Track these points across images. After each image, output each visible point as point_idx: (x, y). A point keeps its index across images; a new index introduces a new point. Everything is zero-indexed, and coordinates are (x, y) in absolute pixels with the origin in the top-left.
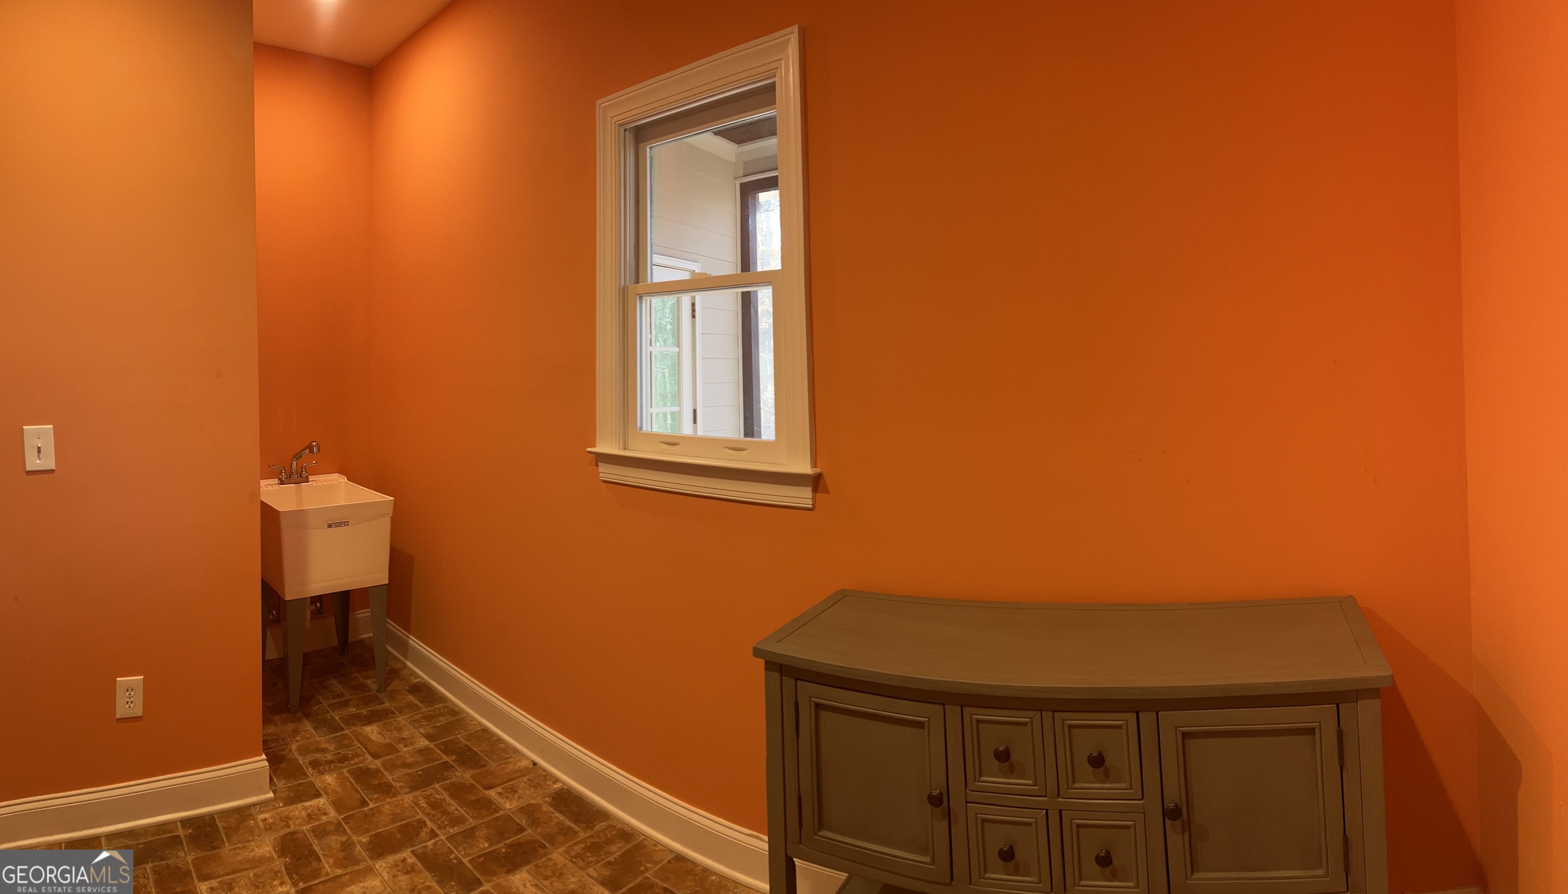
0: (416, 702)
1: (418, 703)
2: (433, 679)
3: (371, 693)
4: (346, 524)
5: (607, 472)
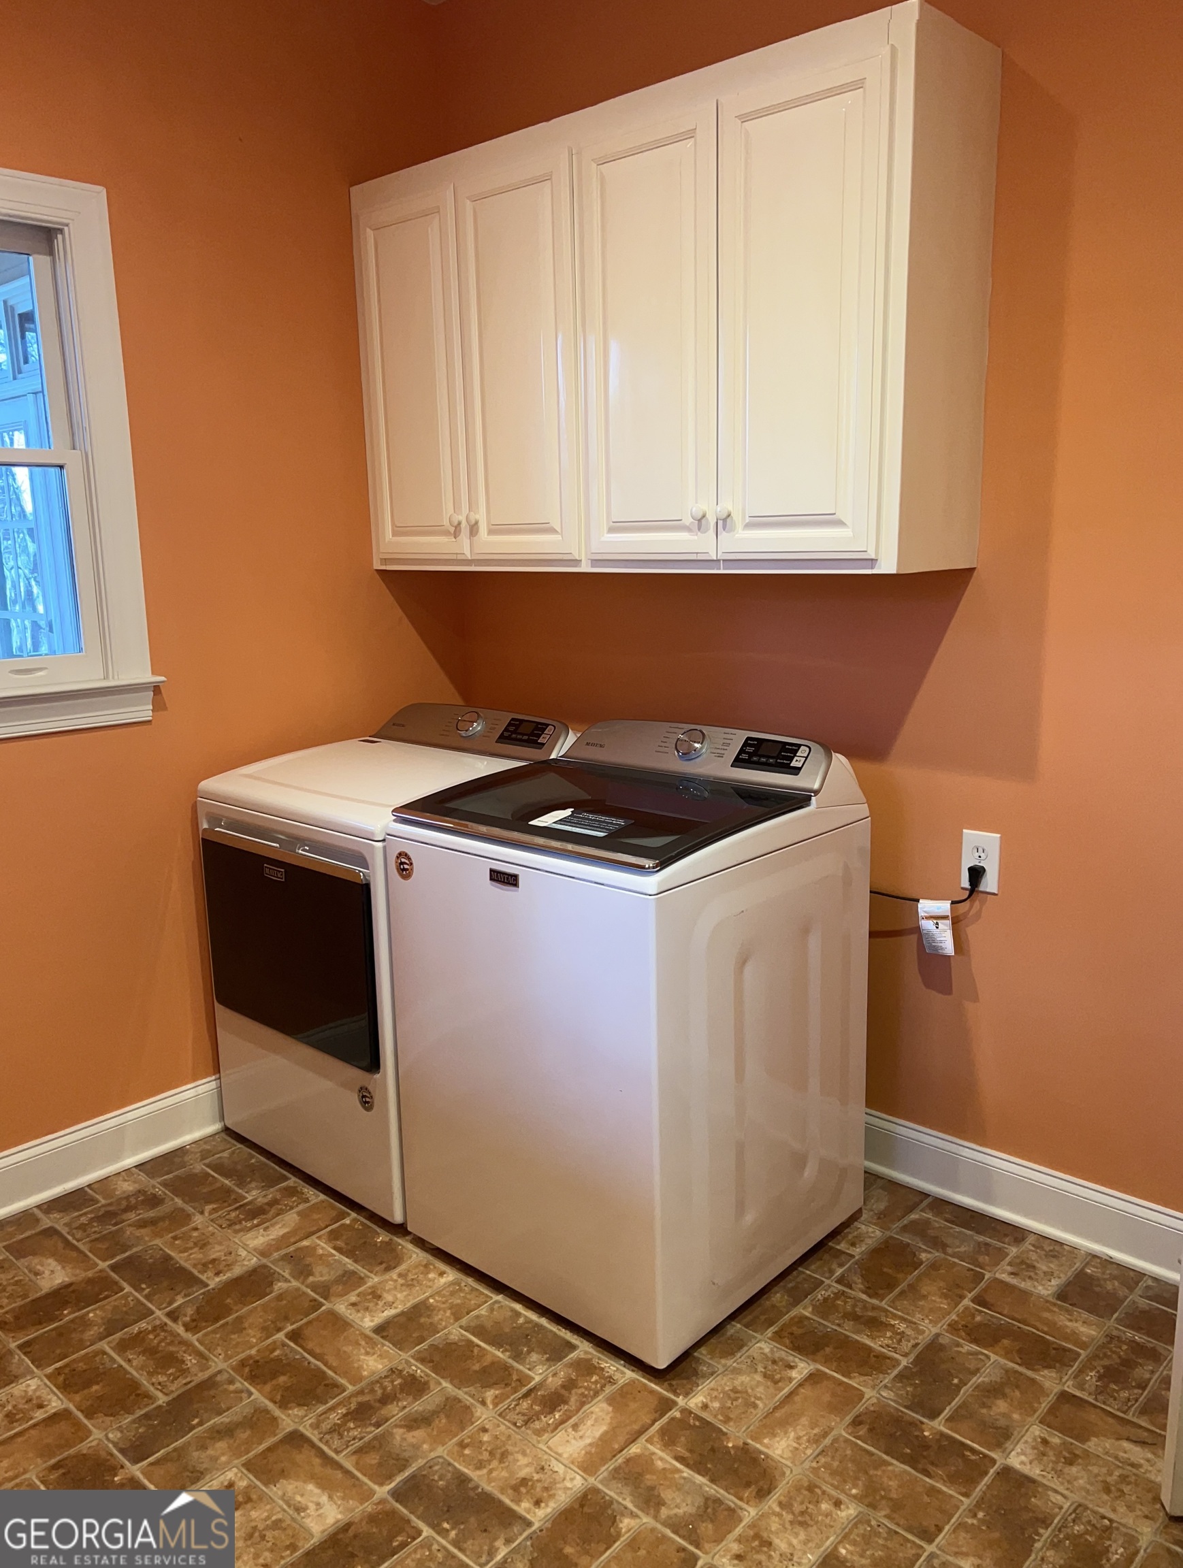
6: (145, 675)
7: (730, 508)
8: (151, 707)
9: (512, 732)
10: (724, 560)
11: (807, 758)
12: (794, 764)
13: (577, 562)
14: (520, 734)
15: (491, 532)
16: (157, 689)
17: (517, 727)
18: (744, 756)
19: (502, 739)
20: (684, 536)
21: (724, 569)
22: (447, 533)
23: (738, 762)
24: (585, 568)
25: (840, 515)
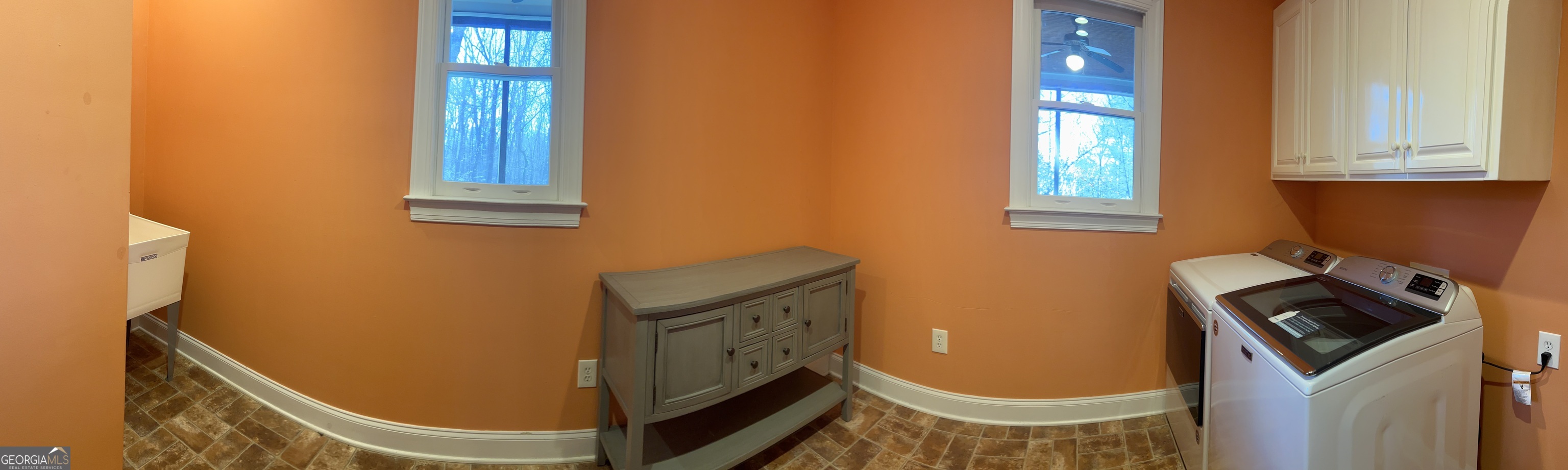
0: (200, 386)
1: (203, 388)
2: (204, 364)
3: (163, 382)
4: (155, 256)
5: (417, 213)
6: (1156, 213)
7: (1410, 143)
8: (1157, 227)
9: (1312, 258)
10: (1409, 173)
11: (1444, 290)
12: (1437, 293)
13: (1344, 176)
14: (1315, 259)
15: (1311, 162)
16: (1160, 220)
17: (1315, 255)
18: (1413, 285)
19: (1308, 260)
20: (1389, 160)
21: (1409, 178)
22: (1295, 163)
23: (1410, 288)
24: (1347, 179)
25: (1467, 145)
